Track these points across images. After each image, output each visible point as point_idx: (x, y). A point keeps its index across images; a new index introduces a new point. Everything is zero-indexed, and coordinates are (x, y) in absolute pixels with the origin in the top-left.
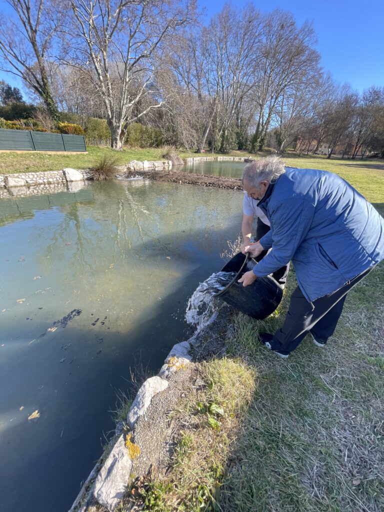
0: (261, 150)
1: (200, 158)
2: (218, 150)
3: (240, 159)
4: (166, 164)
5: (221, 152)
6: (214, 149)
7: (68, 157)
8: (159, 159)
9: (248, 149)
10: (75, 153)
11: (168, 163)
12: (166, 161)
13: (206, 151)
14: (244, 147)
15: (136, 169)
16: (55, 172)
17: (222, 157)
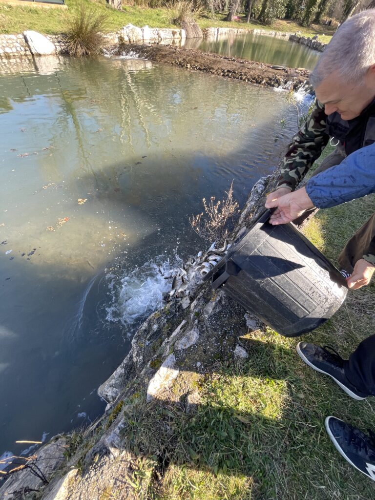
0: (317, 21)
1: (228, 29)
2: (257, 17)
3: (284, 35)
4: (177, 36)
5: (261, 21)
6: (251, 16)
7: (36, 12)
8: (168, 26)
9: (299, 19)
10: (47, 6)
11: (180, 34)
12: (177, 30)
13: (239, 18)
14: (294, 15)
15: (132, 40)
16: (12, 36)
17: (259, 31)
